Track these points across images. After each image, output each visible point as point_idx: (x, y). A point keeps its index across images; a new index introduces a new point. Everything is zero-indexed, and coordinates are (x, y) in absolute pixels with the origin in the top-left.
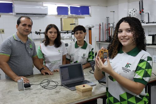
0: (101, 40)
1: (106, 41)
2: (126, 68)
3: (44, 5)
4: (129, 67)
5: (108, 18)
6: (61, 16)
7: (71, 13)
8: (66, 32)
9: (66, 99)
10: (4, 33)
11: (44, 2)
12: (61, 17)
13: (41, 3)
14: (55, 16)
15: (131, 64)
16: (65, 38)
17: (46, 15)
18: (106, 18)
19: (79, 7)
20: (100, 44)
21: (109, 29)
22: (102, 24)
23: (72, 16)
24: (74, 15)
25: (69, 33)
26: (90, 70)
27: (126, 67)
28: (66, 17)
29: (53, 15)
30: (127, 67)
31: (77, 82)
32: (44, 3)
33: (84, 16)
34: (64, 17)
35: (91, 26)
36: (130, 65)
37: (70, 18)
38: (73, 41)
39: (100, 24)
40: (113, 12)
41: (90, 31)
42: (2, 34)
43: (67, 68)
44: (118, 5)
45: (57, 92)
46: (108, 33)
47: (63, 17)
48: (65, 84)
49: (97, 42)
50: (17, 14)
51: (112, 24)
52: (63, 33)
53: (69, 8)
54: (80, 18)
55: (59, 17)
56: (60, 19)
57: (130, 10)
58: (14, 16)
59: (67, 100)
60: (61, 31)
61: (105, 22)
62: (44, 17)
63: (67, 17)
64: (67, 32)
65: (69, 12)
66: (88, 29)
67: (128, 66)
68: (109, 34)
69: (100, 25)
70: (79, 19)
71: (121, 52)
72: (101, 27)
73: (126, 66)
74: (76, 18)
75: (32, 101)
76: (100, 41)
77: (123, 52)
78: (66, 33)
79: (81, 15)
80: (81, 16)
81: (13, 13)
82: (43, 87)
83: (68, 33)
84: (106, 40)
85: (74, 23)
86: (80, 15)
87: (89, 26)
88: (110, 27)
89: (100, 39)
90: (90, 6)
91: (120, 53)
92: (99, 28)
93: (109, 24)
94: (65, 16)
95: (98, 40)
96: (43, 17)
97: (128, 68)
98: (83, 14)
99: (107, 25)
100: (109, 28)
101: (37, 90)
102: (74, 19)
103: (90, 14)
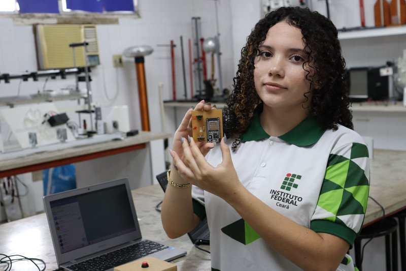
0: (180, 95)
1: (196, 97)
2: (285, 191)
4: (296, 186)
5: (196, 19)
6: (33, 17)
7: (68, 7)
8: (57, 74)
12: (33, 21)
14: (11, 15)
15: (299, 177)
16: (54, 93)
18: (189, 20)
20: (175, 108)
21: (204, 59)
22: (177, 42)
23: (74, 16)
24: (81, 13)
25: (68, 77)
26: (156, 204)
27: (283, 187)
28: (52, 19)
30: (289, 189)
31: (116, 252)
34: (46, 21)
35: (142, 50)
36: (296, 181)
37: (66, 23)
38: (86, 103)
39: (172, 42)
41: (141, 65)
43: (76, 204)
46: (199, 69)
47: (40, 21)
48: (74, 263)
49: (165, 102)
51: (211, 39)
52: (44, 78)
54: (104, 21)
55: (25, 21)
56: (30, 28)
60: (39, 69)
61: (188, 35)
63: (55, 21)
64: (63, 74)
65: (63, 4)
66: (133, 60)
67: (290, 184)
68: (205, 74)
69: (173, 46)
70: (100, 28)
71: (262, 136)
72: (177, 51)
73: (285, 183)
74: (89, 23)
76: (174, 100)
77: (268, 136)
78: (59, 78)
79: (105, 12)
80: (105, 15)
83: (63, 77)
84: (195, 93)
85: (83, 41)
86: (101, 11)
87: (135, 50)
88: (205, 50)
89: (174, 93)
91: (258, 140)
92: (169, 55)
93: (202, 40)
94: (48, 17)
95: (168, 96)
97: (293, 191)
99: (197, 44)
100: (204, 53)
102: (80, 28)
103: (136, 9)
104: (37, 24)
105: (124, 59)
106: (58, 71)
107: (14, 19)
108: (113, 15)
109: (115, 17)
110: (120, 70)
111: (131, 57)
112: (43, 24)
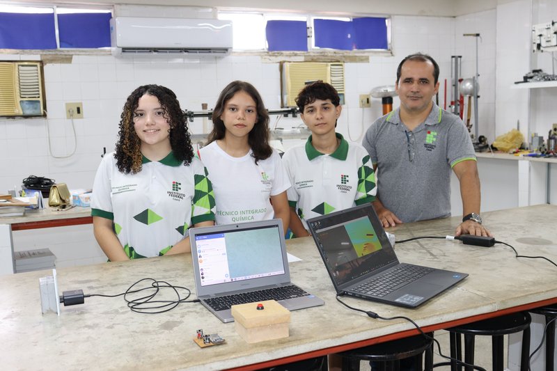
3: (221, 17)
4: (180, 189)
5: (456, 58)
6: (281, 54)
7: (317, 45)
8: (289, 112)
9: (184, 352)
10: (82, 118)
11: (221, 6)
12: (281, 59)
13: (210, 10)
14: (260, 54)
17: (225, 50)
18: (450, 59)
19: (348, 20)
21: (462, 102)
23: (323, 55)
24: (329, 51)
28: (300, 56)
29: (251, 53)
30: (177, 190)
32: (219, 8)
33: (368, 52)
34: (293, 59)
35: (390, 90)
37: (313, 61)
40: (475, 38)
41: (388, 106)
42: (75, 120)
44: (495, 8)
45: (168, 326)
47: (287, 59)
48: (210, 297)
50: (125, 50)
51: (469, 80)
52: (276, 116)
53: (311, 24)
54: (353, 59)
55: (274, 58)
56: (278, 65)
57: (540, 27)
58: (116, 57)
59: (185, 354)
60: (282, 106)
61: (445, 75)
62: (220, 57)
63: (302, 59)
64: (294, 112)
65: (312, 42)
66: (381, 100)
67: (177, 188)
70: (348, 66)
73: (174, 187)
74: (337, 62)
75: (62, 353)
78: (290, 115)
79: (355, 50)
80: (355, 52)
81: (113, 49)
82: (131, 305)
83: (295, 116)
85: (328, 78)
86: (351, 49)
87: (382, 90)
88: (463, 92)
90: (390, 17)
93: (461, 80)
94: (296, 55)
96: (216, 58)
98: (361, 46)
99: (455, 85)
100: (462, 97)
101: (104, 316)
102: (327, 65)
103: (389, 46)
104: (284, 62)
105: (372, 99)
106: (290, 109)
107: (262, 56)
108: (364, 52)
109: (366, 54)
110: (367, 110)
111: (379, 97)
112: (290, 62)
